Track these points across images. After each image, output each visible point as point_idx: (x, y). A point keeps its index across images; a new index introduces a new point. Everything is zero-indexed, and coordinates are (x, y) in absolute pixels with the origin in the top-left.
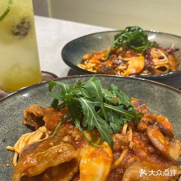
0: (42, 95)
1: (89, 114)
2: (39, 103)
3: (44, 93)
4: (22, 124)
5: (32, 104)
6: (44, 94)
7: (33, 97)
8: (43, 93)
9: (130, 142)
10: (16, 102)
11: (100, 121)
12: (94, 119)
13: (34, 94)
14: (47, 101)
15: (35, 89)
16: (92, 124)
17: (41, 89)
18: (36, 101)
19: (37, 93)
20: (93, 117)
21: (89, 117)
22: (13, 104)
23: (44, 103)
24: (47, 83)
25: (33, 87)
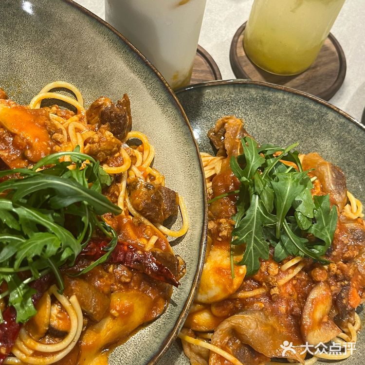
0: (262, 106)
1: (248, 226)
2: (250, 115)
3: (267, 104)
4: (206, 135)
5: (239, 111)
6: (266, 106)
7: (248, 102)
8: (265, 103)
9: (275, 287)
10: (220, 98)
11: (259, 240)
12: (250, 234)
13: (252, 97)
14: (263, 118)
15: (260, 91)
16: (243, 240)
17: (266, 96)
18: (248, 111)
19: (257, 99)
20: (252, 232)
21: (246, 229)
22: (214, 98)
23: (257, 119)
24: (282, 91)
25: (258, 86)
